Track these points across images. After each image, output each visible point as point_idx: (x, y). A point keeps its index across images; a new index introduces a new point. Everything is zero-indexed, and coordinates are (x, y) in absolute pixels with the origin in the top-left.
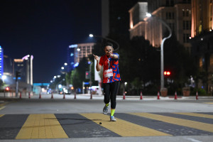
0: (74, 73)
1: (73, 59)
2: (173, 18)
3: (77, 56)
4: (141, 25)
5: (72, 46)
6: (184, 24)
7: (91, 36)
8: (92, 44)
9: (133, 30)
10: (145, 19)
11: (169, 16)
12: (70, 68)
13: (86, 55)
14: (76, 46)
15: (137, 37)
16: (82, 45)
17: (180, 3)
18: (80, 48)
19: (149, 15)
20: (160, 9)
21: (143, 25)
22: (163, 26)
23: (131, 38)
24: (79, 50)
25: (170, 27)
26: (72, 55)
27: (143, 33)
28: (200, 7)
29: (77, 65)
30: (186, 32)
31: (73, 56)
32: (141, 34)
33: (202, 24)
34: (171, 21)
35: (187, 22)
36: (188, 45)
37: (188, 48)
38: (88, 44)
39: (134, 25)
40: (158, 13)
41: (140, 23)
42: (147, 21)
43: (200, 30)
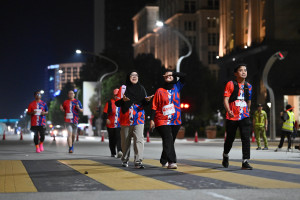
0: (53, 104)
1: (52, 85)
2: (195, 30)
3: (59, 80)
4: (150, 38)
5: (52, 67)
6: (209, 38)
7: (78, 52)
8: (80, 65)
9: (138, 45)
10: (155, 31)
11: (190, 26)
12: (49, 97)
13: (72, 79)
14: (57, 66)
15: (144, 54)
16: (66, 65)
17: (204, 8)
18: (63, 69)
19: (160, 24)
20: (176, 16)
21: (152, 38)
22: (180, 39)
23: (136, 55)
24: (61, 72)
25: (190, 41)
26: (51, 79)
27: (153, 49)
28: (232, 15)
29: (57, 93)
30: (212, 49)
31: (53, 81)
32: (149, 51)
33: (234, 38)
34: (191, 33)
35: (214, 34)
36: (215, 67)
37: (214, 71)
38: (74, 65)
39: (139, 38)
40: (173, 22)
41: (148, 35)
42: (158, 32)
43: (231, 46)
